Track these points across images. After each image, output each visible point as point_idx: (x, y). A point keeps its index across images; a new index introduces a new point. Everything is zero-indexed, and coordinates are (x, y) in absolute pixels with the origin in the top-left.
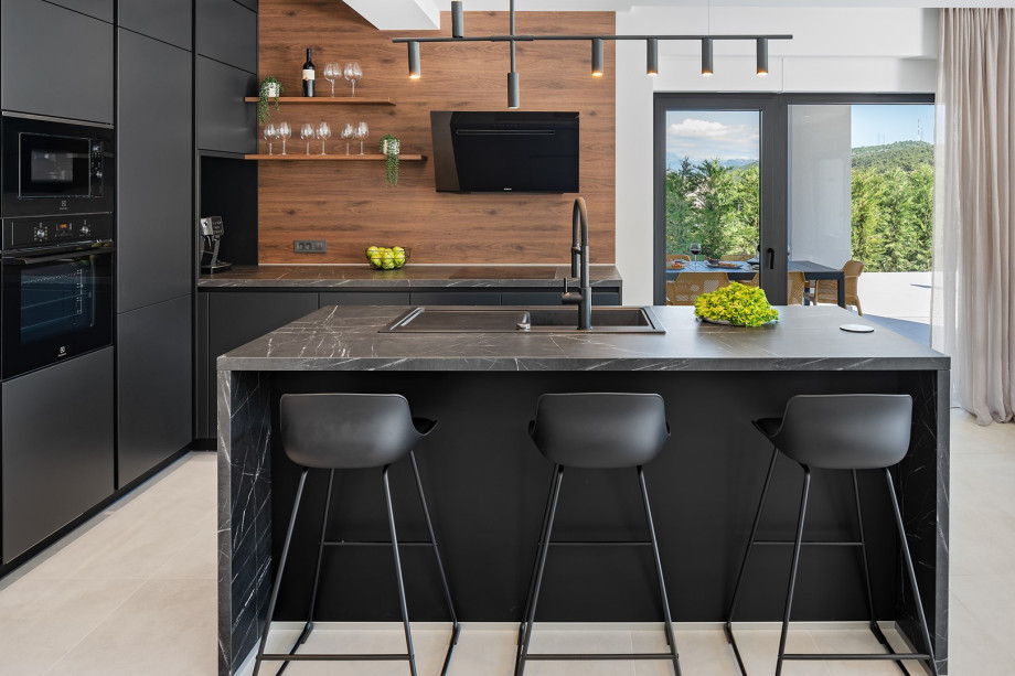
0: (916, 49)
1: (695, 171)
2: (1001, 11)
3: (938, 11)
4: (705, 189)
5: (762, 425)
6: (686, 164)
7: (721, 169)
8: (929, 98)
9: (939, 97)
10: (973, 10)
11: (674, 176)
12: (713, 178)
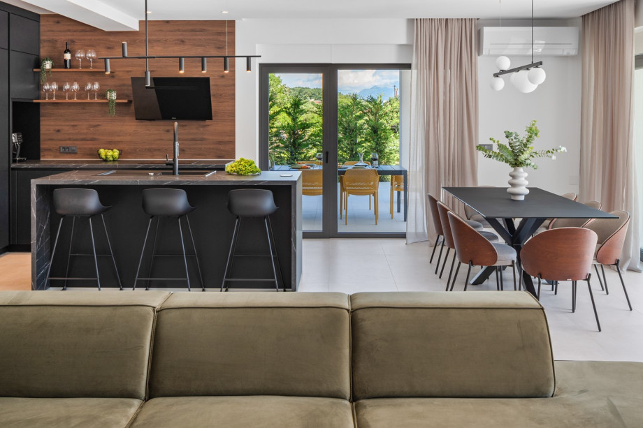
0: (404, 41)
2: (447, 20)
3: (414, 19)
8: (408, 66)
9: (413, 66)
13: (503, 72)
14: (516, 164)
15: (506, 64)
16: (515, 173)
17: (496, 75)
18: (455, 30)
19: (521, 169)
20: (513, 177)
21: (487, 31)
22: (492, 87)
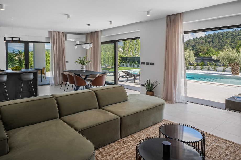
0: (47, 36)
1: (16, 52)
2: (58, 32)
3: (50, 31)
4: (18, 56)
5: (19, 79)
6: (14, 51)
7: (22, 52)
8: (49, 42)
9: (50, 42)
10: (55, 31)
11: (11, 53)
12: (20, 54)
13: (78, 44)
14: (83, 64)
15: (78, 43)
16: (83, 66)
17: (75, 45)
18: (60, 34)
19: (84, 65)
20: (82, 67)
21: (68, 35)
22: (74, 48)
